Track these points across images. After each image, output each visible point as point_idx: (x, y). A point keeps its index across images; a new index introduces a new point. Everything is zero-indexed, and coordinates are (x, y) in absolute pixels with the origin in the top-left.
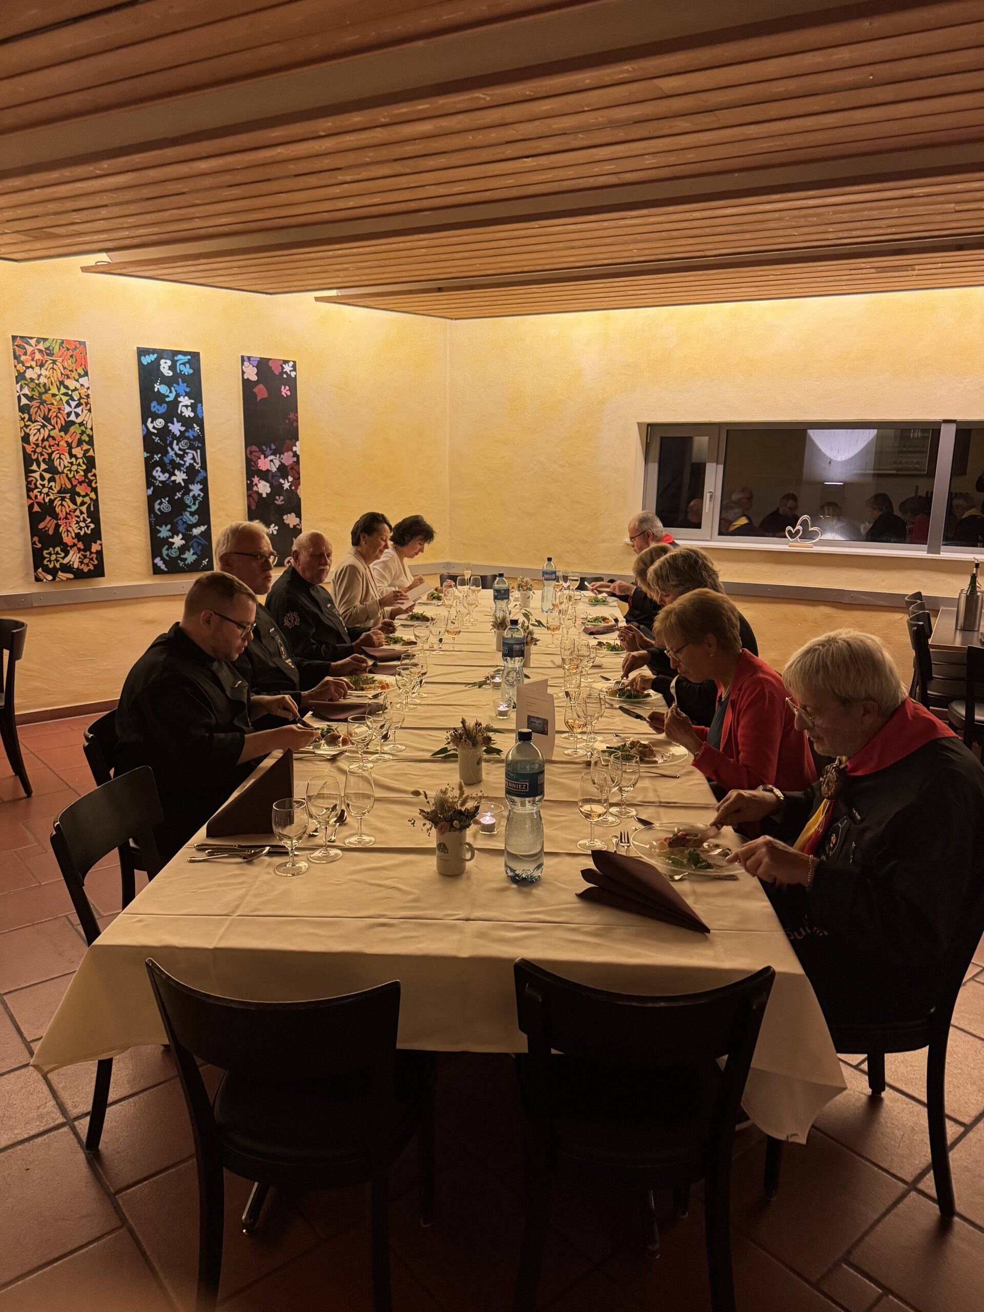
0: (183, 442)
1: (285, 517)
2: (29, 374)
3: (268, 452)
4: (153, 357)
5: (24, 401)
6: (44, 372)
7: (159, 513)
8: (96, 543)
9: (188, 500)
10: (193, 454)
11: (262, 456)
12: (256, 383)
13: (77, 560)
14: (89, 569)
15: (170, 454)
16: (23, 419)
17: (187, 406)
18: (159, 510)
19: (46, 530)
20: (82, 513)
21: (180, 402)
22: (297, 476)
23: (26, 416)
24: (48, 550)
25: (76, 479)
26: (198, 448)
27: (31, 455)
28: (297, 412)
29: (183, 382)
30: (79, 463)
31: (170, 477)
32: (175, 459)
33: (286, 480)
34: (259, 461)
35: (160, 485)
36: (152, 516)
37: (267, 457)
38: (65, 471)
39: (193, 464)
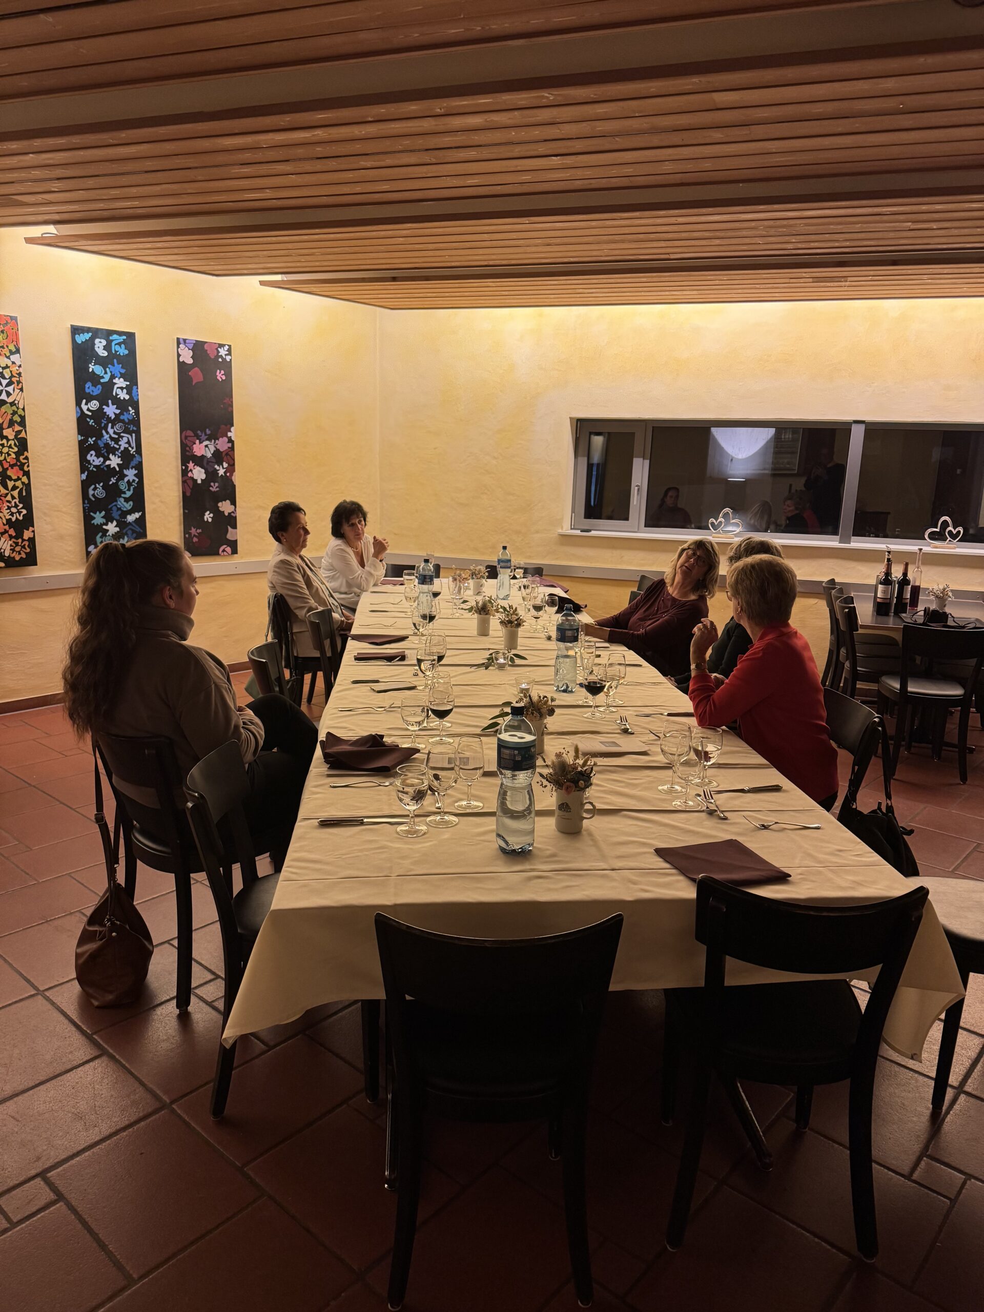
0: (117, 426)
1: (220, 504)
3: (203, 437)
4: (87, 336)
7: (93, 499)
8: (28, 530)
9: (123, 485)
10: (128, 438)
11: (197, 441)
12: (192, 366)
13: (9, 548)
14: (21, 557)
15: (105, 438)
17: (122, 388)
18: (93, 495)
20: (13, 498)
21: (116, 384)
22: (231, 463)
25: (7, 462)
26: (133, 431)
28: (231, 397)
29: (118, 364)
30: (11, 445)
31: (104, 462)
32: (110, 443)
33: (221, 466)
34: (194, 446)
35: (95, 469)
36: (86, 502)
37: (202, 443)
39: (128, 448)
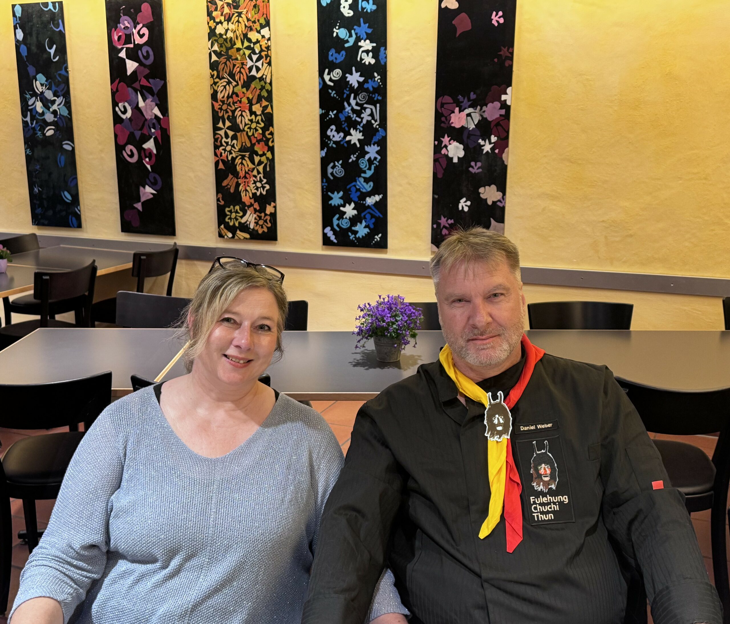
0: (361, 96)
1: (481, 190)
2: (220, 30)
3: (466, 102)
5: (214, 58)
6: (231, 26)
7: (332, 178)
8: (270, 205)
9: (363, 164)
10: (372, 109)
11: (457, 110)
12: (457, 12)
13: (253, 221)
14: (263, 231)
15: (346, 110)
16: (212, 76)
17: (367, 52)
19: (228, 188)
20: (259, 173)
21: (361, 47)
22: (503, 136)
23: (215, 73)
24: (229, 207)
25: (255, 137)
26: (378, 101)
27: (218, 112)
28: (512, 45)
29: (365, 23)
30: (258, 120)
31: (345, 137)
32: (352, 116)
33: (487, 141)
34: (452, 115)
35: (334, 146)
36: (325, 180)
37: (463, 111)
38: (246, 129)
39: (370, 121)
